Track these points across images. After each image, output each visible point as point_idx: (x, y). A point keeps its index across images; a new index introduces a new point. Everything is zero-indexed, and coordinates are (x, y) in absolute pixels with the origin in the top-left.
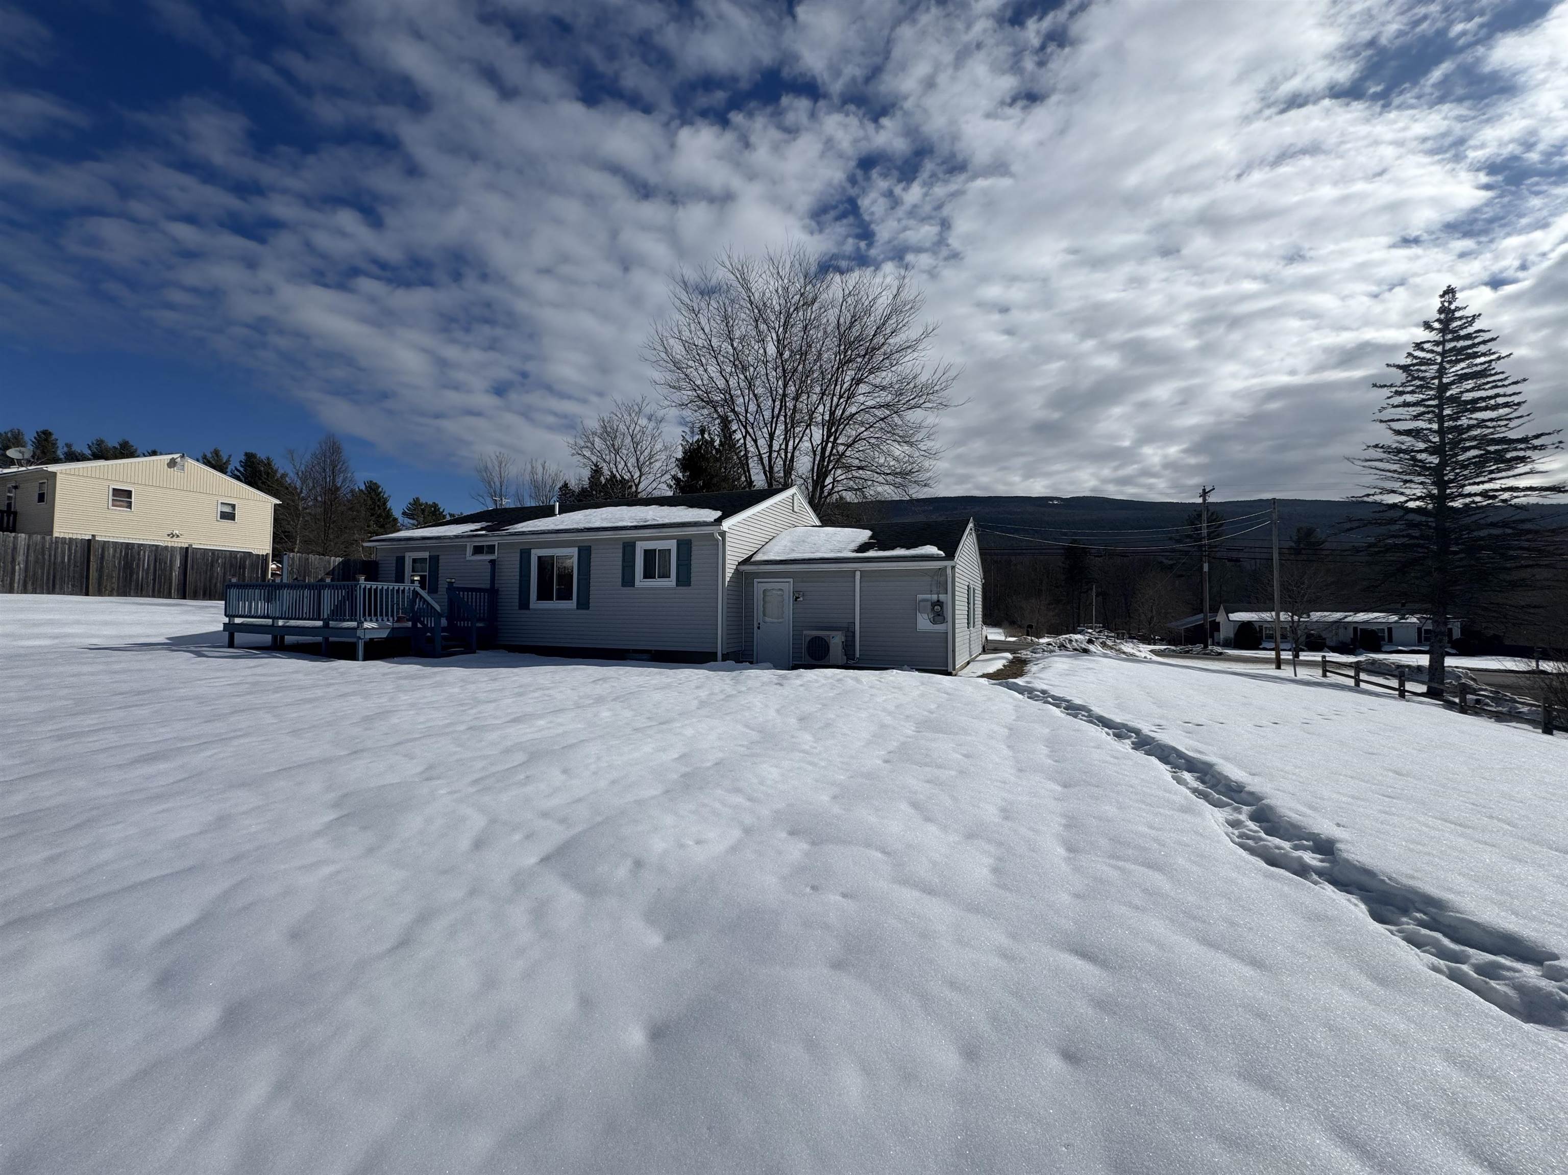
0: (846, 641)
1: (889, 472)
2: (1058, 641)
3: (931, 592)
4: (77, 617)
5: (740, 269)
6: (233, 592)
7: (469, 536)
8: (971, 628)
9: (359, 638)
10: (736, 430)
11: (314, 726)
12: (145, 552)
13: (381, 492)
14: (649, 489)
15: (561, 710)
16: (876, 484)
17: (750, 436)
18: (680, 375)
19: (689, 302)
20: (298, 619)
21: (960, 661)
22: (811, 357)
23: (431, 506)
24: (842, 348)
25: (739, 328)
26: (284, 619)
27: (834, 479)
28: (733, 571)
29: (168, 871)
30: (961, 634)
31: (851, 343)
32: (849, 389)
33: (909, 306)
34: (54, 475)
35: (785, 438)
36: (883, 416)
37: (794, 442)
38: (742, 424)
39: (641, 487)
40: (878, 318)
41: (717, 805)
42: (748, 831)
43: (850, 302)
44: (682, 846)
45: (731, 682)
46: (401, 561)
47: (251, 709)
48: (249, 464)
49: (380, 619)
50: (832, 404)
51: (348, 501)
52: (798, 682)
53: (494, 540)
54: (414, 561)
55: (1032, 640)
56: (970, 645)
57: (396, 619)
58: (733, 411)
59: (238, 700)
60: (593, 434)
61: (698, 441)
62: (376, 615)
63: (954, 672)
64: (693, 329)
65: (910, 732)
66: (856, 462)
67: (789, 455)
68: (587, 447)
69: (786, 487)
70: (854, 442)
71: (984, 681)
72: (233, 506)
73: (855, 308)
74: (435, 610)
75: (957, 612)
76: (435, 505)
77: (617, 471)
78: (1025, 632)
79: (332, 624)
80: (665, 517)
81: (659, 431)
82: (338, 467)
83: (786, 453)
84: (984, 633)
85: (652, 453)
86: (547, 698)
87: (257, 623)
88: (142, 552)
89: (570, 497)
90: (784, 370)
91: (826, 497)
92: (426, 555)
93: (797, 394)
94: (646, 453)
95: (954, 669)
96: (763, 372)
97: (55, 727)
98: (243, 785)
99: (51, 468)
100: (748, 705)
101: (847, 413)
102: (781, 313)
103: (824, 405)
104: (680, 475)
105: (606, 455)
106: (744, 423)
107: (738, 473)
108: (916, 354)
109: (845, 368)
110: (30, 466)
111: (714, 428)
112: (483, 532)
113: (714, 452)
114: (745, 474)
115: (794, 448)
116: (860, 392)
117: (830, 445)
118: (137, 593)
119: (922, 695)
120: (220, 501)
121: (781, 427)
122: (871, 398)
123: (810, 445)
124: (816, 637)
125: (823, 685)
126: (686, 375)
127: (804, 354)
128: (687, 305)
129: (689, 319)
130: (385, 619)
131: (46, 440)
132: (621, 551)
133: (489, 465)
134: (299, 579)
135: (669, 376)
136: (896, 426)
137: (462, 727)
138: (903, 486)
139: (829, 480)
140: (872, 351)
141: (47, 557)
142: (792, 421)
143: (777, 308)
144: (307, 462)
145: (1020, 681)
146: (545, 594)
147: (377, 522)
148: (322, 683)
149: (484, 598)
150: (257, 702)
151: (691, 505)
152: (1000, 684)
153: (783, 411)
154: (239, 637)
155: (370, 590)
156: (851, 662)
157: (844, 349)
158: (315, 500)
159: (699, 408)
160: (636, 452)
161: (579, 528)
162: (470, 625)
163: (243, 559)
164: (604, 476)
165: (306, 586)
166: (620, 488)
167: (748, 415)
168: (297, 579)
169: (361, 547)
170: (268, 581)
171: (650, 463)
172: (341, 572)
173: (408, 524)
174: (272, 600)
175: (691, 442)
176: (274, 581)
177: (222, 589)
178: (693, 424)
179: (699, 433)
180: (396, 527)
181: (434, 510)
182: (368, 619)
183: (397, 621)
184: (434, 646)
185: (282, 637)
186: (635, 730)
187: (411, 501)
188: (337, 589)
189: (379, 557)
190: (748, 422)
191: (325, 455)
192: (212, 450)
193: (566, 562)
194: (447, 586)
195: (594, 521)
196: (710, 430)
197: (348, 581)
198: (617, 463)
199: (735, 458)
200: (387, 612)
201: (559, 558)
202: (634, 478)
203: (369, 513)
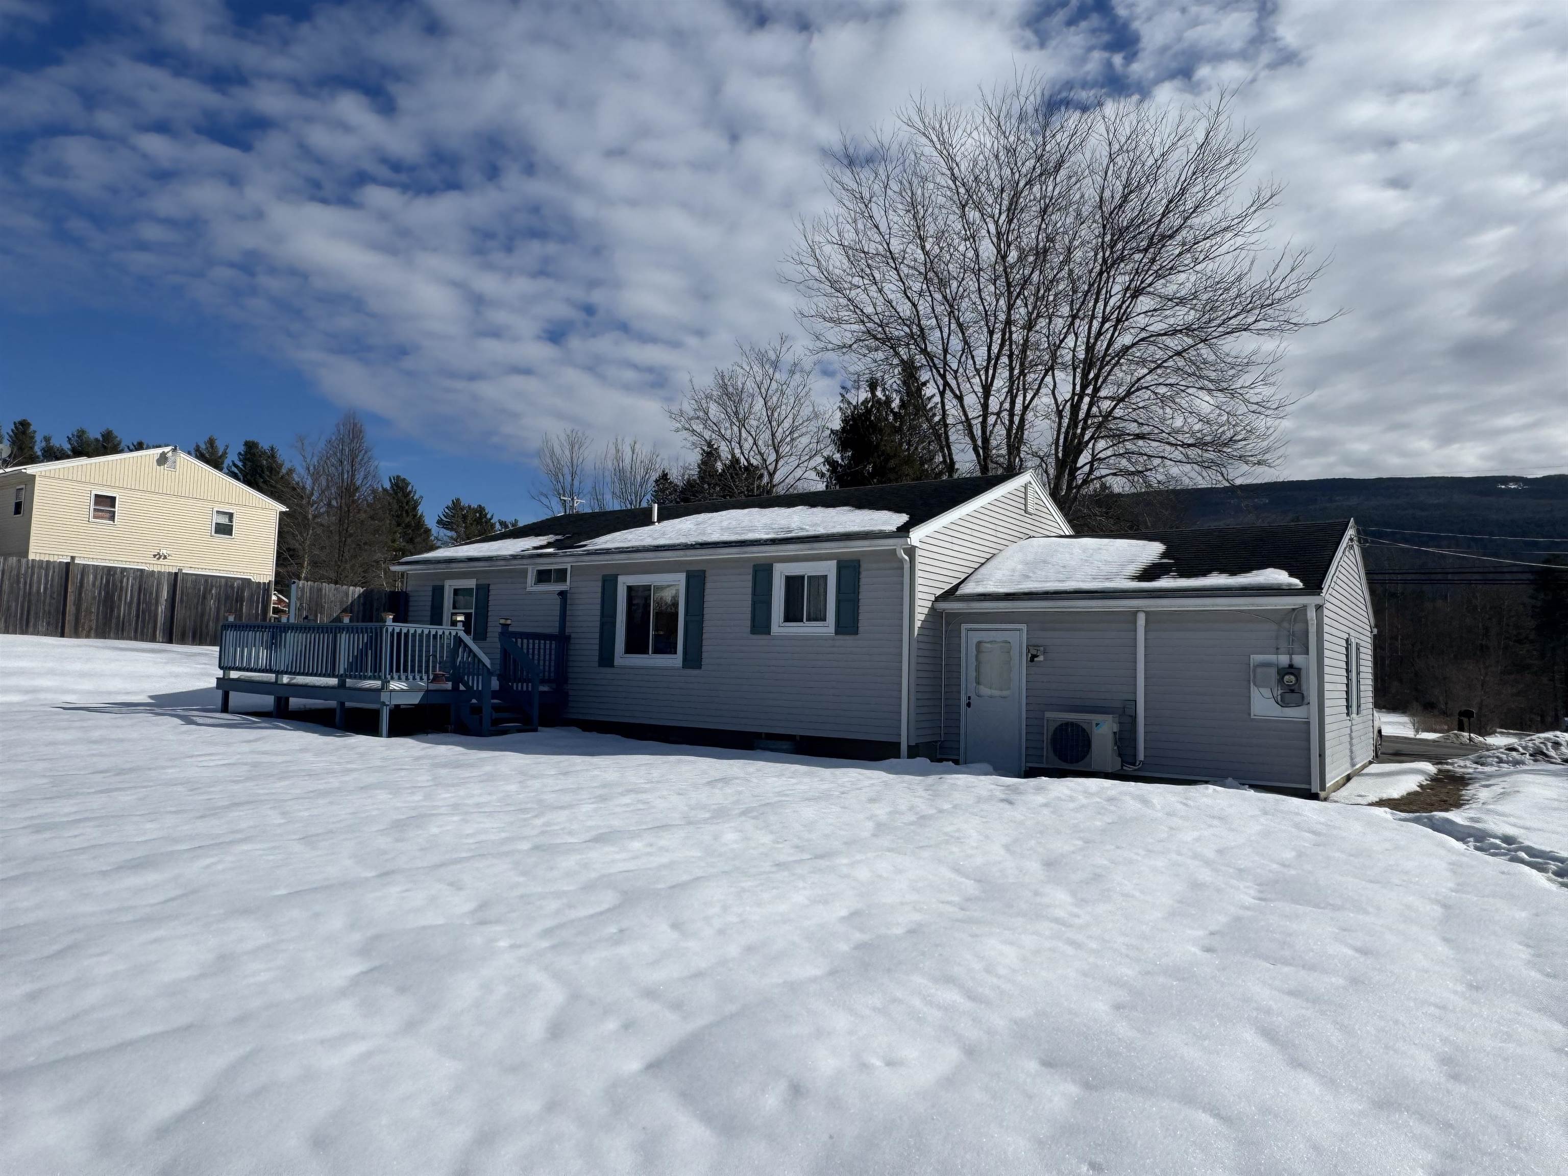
0: (1120, 731)
1: (1191, 441)
2: (1530, 744)
3: (1277, 651)
4: (50, 665)
5: (938, 126)
6: (230, 635)
7: (531, 556)
8: (1354, 716)
9: (384, 704)
10: (928, 381)
11: (331, 832)
12: (128, 579)
13: (410, 492)
14: (790, 480)
15: (665, 827)
16: (1168, 463)
17: (952, 391)
18: (841, 300)
19: (855, 186)
20: (307, 674)
21: (1333, 776)
22: (1055, 260)
23: (475, 511)
24: (1108, 238)
25: (935, 220)
26: (290, 673)
27: (1093, 456)
28: (926, 611)
29: (159, 1028)
30: (1335, 726)
31: (1122, 231)
32: (1120, 307)
33: (1227, 160)
34: (33, 477)
35: (1010, 391)
36: (1180, 348)
37: (1025, 397)
38: (938, 371)
39: (777, 478)
40: (1171, 184)
41: (917, 1002)
42: (970, 1051)
43: (1120, 163)
44: (864, 1067)
45: (923, 794)
46: (438, 591)
47: (252, 802)
48: (249, 456)
49: (411, 677)
50: (1089, 333)
51: (369, 505)
52: (1040, 799)
53: (565, 561)
54: (456, 592)
55: (1470, 739)
56: (1351, 745)
57: (431, 677)
58: (924, 351)
59: (236, 787)
60: (707, 397)
61: (866, 402)
62: (405, 670)
63: (1322, 794)
64: (860, 226)
65: (1249, 901)
66: (1133, 428)
67: (1017, 419)
68: (698, 418)
69: (1011, 472)
70: (1129, 393)
71: (1384, 813)
72: (231, 516)
73: (1129, 173)
74: (484, 665)
75: (1327, 686)
76: (481, 509)
77: (742, 453)
78: (1456, 723)
79: (349, 682)
81: (806, 389)
82: (359, 458)
83: (1012, 415)
84: (1377, 724)
85: (796, 424)
86: (641, 806)
87: (257, 679)
88: (125, 580)
89: (671, 494)
90: (1009, 284)
91: (1079, 487)
92: (471, 583)
93: (1030, 319)
94: (786, 424)
95: (1323, 788)
96: (973, 286)
97: (29, 814)
98: (246, 912)
99: (30, 469)
100: (957, 834)
101: (1117, 346)
102: (1002, 190)
103: (1076, 334)
104: (837, 457)
105: (726, 429)
106: (942, 371)
107: (929, 452)
108: (1239, 240)
109: (1112, 273)
110: (6, 467)
111: (893, 380)
112: (551, 550)
113: (891, 418)
114: (943, 451)
115: (1025, 408)
116: (1139, 311)
117: (1087, 400)
118: (117, 633)
119: (1266, 834)
120: (215, 509)
121: (1003, 375)
122: (1160, 318)
123: (1053, 401)
124: (1067, 724)
125: (1083, 806)
126: (849, 300)
127: (1042, 254)
128: (852, 192)
129: (855, 212)
130: (418, 677)
131: (24, 433)
132: (750, 577)
133: (558, 451)
134: (310, 617)
135: (823, 303)
136: (1204, 363)
137: (525, 846)
138: (1218, 465)
139: (1084, 458)
140: (1159, 241)
141: (21, 585)
142: (1022, 365)
143: (997, 183)
144: (320, 452)
145: (1456, 816)
146: (636, 645)
147: (404, 534)
148: (337, 768)
149: (550, 649)
150: (261, 792)
151: (860, 504)
152: (1417, 821)
153: (1007, 348)
154: (236, 698)
155: (399, 634)
156: (1129, 769)
157: (1112, 239)
158: (329, 505)
159: (870, 349)
160: (770, 423)
161: (689, 543)
162: (530, 689)
163: (241, 589)
164: (721, 461)
165: (318, 628)
166: (746, 479)
167: (949, 357)
168: (306, 617)
169: (387, 571)
170: (270, 620)
171: (792, 440)
172: (361, 608)
173: (445, 539)
174: (276, 647)
175: (854, 403)
176: (279, 620)
177: (216, 630)
178: (859, 376)
179: (868, 389)
180: (430, 543)
181: (480, 518)
182: (395, 675)
183: (434, 680)
184: (481, 718)
185: (287, 699)
186: (777, 865)
187: (450, 504)
188: (357, 632)
189: (410, 587)
190: (948, 368)
191: (343, 442)
192: (206, 439)
193: (668, 595)
194: (500, 630)
195: (710, 531)
196: (885, 384)
197: (371, 621)
198: (743, 441)
199: (925, 426)
200: (420, 666)
201: (659, 588)
202: (768, 463)
203: (394, 522)
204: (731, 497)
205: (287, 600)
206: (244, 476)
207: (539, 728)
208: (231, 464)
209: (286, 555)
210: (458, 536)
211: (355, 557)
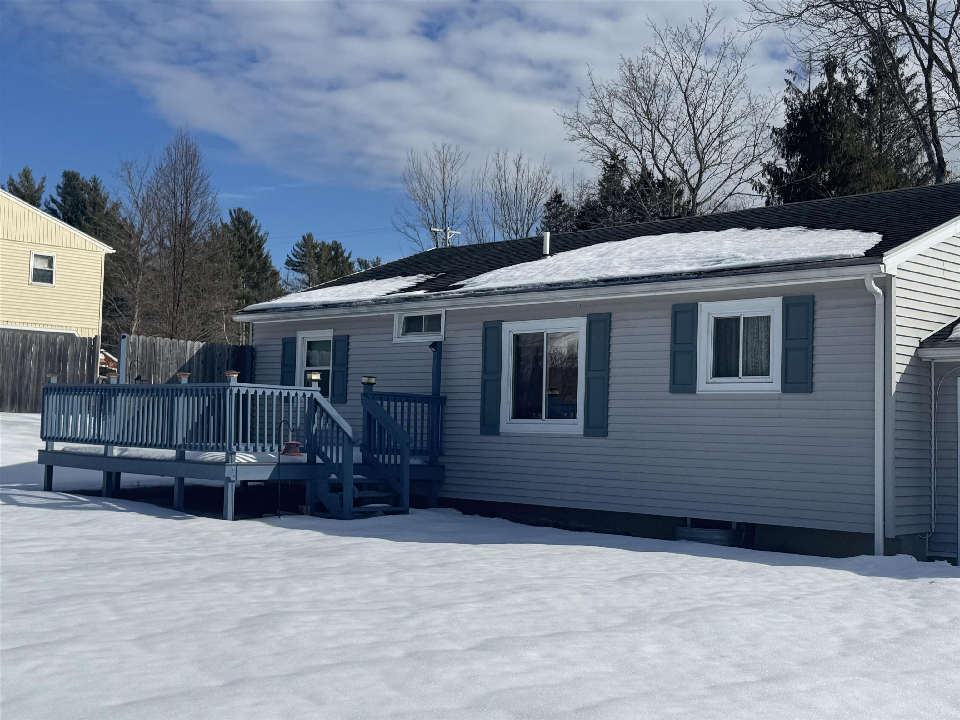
6: (53, 400)
7: (398, 301)
9: (229, 480)
10: (906, 56)
13: (254, 228)
14: (719, 196)
15: (565, 634)
17: (941, 66)
20: (141, 445)
23: (330, 248)
26: (121, 444)
28: (907, 360)
38: (922, 41)
39: (702, 194)
46: (289, 345)
47: (81, 596)
48: (68, 189)
49: (259, 448)
51: (207, 245)
53: (438, 305)
54: (310, 345)
57: (283, 448)
58: (902, 16)
59: (62, 578)
60: (610, 95)
61: (821, 88)
62: (253, 441)
68: (599, 122)
72: (50, 260)
74: (344, 433)
76: (336, 247)
77: (656, 164)
79: (189, 454)
80: (757, 252)
81: (741, 76)
82: (195, 188)
85: (727, 122)
86: (536, 607)
87: (84, 451)
89: (565, 220)
92: (327, 335)
94: (714, 124)
104: (782, 163)
105: (635, 134)
106: (927, 41)
107: (909, 150)
111: (859, 57)
112: (421, 293)
113: (855, 108)
120: (33, 253)
130: (267, 448)
132: (669, 322)
133: (425, 167)
134: (143, 378)
137: (397, 652)
144: (149, 182)
146: (526, 408)
147: (248, 279)
148: (176, 555)
149: (423, 412)
150: (89, 583)
151: (814, 223)
154: (60, 474)
155: (245, 396)
158: (161, 244)
159: (827, 18)
160: (692, 123)
161: (590, 279)
162: (399, 461)
163: (64, 347)
164: (629, 175)
165: (153, 390)
166: (660, 197)
167: (936, 21)
168: (139, 378)
169: (230, 323)
170: (98, 382)
171: (721, 143)
172: (201, 366)
173: (296, 283)
174: (105, 414)
175: (805, 91)
176: (108, 381)
177: (37, 395)
178: (811, 53)
179: (823, 71)
180: (278, 289)
181: (336, 256)
182: (242, 446)
183: (286, 452)
184: (342, 498)
185: (118, 475)
186: (712, 688)
187: (300, 240)
188: (197, 395)
189: (257, 340)
190: (935, 36)
191: (175, 169)
192: (21, 170)
193: (562, 346)
194: (362, 390)
195: (617, 265)
196: (847, 63)
197: (213, 381)
198: (656, 149)
199: (902, 117)
200: (270, 435)
201: (552, 337)
202: (689, 176)
203: (236, 265)
204: (641, 221)
205: (116, 360)
206: (65, 214)
207: (411, 510)
208: (49, 199)
209: (114, 305)
210: (311, 279)
211: (193, 306)
